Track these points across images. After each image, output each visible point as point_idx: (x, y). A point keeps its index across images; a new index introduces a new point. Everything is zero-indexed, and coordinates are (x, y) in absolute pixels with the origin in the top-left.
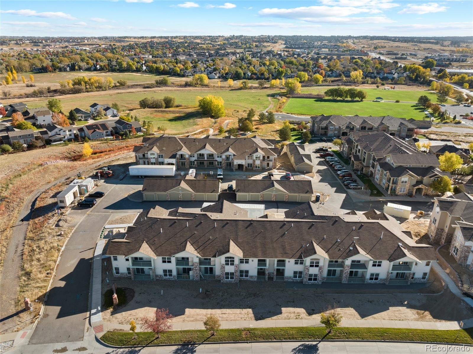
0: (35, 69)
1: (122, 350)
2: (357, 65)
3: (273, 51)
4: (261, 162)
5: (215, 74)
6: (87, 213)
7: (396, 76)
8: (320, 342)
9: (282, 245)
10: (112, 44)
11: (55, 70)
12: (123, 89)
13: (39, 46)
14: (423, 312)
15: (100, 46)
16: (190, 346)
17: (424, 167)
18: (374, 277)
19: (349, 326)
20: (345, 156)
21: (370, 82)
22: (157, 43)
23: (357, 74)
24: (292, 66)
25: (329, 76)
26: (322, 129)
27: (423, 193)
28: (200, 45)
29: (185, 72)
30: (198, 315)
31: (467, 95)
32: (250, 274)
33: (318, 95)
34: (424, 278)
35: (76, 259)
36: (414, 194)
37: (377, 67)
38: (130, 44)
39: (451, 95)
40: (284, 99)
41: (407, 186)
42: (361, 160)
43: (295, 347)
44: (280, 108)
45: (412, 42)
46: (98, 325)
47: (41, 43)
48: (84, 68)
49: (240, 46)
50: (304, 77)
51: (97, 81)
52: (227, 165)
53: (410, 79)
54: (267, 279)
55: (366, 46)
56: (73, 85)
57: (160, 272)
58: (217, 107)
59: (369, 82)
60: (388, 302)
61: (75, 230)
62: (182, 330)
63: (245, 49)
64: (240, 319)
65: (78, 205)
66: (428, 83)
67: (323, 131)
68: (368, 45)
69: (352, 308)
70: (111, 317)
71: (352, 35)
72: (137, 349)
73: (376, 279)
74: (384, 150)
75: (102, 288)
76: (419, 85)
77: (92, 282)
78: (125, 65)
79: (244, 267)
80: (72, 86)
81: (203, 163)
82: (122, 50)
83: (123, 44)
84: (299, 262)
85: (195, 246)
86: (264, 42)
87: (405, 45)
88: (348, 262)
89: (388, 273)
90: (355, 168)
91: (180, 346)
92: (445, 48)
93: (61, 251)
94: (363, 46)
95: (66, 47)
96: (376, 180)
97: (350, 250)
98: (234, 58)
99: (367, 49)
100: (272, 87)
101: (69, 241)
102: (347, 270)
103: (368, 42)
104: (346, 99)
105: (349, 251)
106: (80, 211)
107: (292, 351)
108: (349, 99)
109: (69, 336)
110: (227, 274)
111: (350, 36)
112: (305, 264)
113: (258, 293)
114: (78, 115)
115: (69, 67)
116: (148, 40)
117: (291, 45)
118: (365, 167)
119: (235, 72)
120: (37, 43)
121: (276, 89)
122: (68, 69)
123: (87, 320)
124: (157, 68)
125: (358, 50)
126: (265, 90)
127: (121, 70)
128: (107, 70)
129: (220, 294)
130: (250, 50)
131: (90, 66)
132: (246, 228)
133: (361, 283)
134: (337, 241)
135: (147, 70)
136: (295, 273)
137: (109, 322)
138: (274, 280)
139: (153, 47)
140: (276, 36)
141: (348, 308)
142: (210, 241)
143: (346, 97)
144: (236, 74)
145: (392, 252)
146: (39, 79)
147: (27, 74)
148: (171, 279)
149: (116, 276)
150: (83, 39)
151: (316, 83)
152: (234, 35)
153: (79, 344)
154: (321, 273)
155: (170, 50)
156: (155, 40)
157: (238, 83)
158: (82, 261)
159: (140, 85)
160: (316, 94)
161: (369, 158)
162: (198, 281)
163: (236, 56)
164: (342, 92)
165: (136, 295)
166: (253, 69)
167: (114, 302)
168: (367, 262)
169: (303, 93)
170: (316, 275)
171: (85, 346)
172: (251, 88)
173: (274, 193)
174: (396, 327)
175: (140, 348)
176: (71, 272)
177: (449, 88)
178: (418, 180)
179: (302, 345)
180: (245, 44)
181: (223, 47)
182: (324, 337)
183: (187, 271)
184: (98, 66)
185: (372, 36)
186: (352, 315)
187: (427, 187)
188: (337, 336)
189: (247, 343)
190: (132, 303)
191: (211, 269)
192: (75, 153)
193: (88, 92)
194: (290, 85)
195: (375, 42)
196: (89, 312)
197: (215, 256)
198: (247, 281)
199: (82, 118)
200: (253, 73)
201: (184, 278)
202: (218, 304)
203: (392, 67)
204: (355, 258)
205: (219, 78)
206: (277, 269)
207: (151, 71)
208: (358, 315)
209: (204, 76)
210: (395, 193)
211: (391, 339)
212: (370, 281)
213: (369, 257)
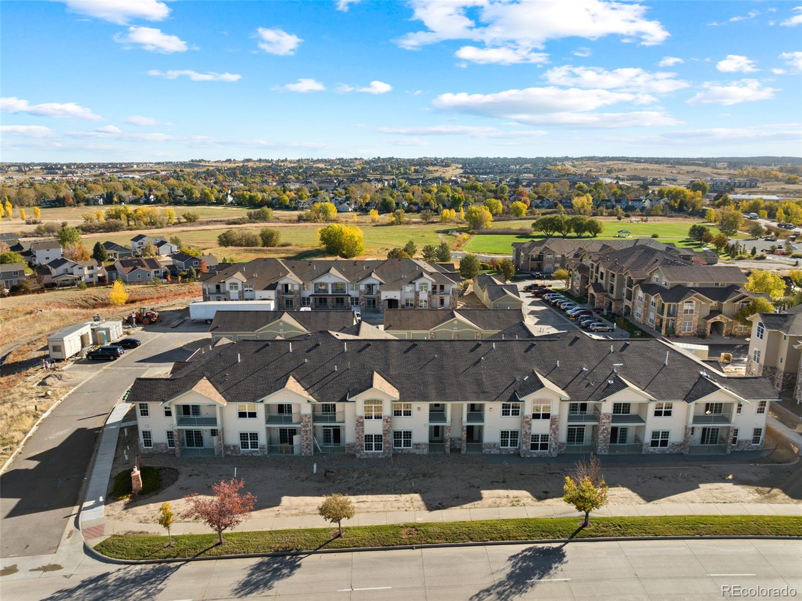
0: (45, 202)
1: (138, 567)
2: (582, 191)
3: (444, 178)
4: (429, 296)
5: (348, 204)
6: (104, 368)
7: (647, 204)
8: (566, 542)
9: (475, 379)
10: (178, 170)
11: (78, 202)
12: (193, 226)
13: (57, 173)
14: (768, 489)
15: (158, 173)
16: (288, 557)
17: (720, 286)
18: (660, 439)
19: (623, 515)
20: (577, 295)
21: (607, 214)
22: (252, 168)
23: (584, 201)
24: (476, 194)
25: (537, 207)
26: (533, 260)
27: (724, 332)
28: (323, 172)
29: (299, 202)
30: (307, 505)
31: (766, 226)
32: (415, 439)
33: (521, 230)
34: (756, 440)
35: (68, 430)
36: (709, 334)
37: (615, 192)
38: (208, 170)
39: (740, 228)
40: (465, 235)
41: (694, 318)
42: (606, 291)
43: (516, 553)
44: (458, 246)
45: (667, 164)
46: (94, 525)
47: (59, 169)
48: (127, 199)
49: (389, 172)
50: (496, 208)
51: (148, 213)
52: (369, 302)
53: (672, 208)
54: (448, 450)
55: (594, 170)
56: (106, 219)
57: (233, 439)
58: (351, 240)
59: (604, 214)
60: (694, 477)
61: (75, 390)
62: (273, 529)
63: (397, 175)
64: (395, 509)
65: (87, 356)
66: (702, 214)
67: (535, 264)
68: (597, 168)
69: (623, 486)
70: (124, 512)
71: (570, 156)
72: (172, 565)
73: (664, 443)
74: (646, 267)
75: (113, 469)
76: (687, 215)
77: (95, 460)
78: (197, 194)
79: (402, 424)
80: (105, 221)
81: (325, 299)
82: (194, 178)
83: (196, 169)
84: (511, 410)
85: (305, 384)
86: (428, 165)
87: (656, 166)
88: (607, 407)
89: (686, 428)
90: (596, 305)
91: (266, 559)
92: (719, 171)
93: (41, 418)
94: (588, 169)
95: (102, 174)
96: (637, 318)
97: (609, 385)
98: (380, 185)
99: (596, 174)
100: (444, 221)
101: (59, 405)
102: (607, 425)
103: (597, 164)
104: (569, 235)
105: (607, 387)
106: (89, 366)
107: (510, 559)
108: (574, 234)
109: (27, 546)
110: (368, 438)
111: (567, 157)
112: (523, 413)
113: (431, 472)
114: (108, 252)
115: (103, 198)
116: (238, 165)
117: (473, 169)
118: (615, 300)
119: (381, 201)
120: (54, 169)
121: (451, 224)
122: (101, 201)
123: (72, 519)
124: (251, 197)
125: (581, 175)
126: (433, 225)
127: (191, 202)
128: (167, 203)
129: (356, 475)
130: (406, 176)
131: (137, 196)
132: (405, 352)
133: (635, 453)
134: (582, 371)
135: (234, 202)
136: (504, 434)
137: (118, 521)
138: (462, 452)
139: (246, 173)
140: (447, 159)
141: (616, 488)
142: (334, 375)
143: (569, 231)
144: (382, 203)
145: (690, 387)
146: (49, 215)
147: (31, 209)
148: (255, 454)
149: (145, 450)
150: (130, 165)
151: (517, 215)
152: (379, 158)
153: (47, 559)
154: (554, 432)
155: (273, 177)
156: (250, 164)
157: (387, 218)
158: (80, 432)
159: (221, 221)
160: (518, 228)
161: (621, 285)
162: (310, 457)
163: (383, 183)
164: (562, 224)
165: (182, 478)
166: (412, 197)
167: (134, 486)
168: (643, 406)
169: (495, 228)
170: (545, 437)
171: (58, 563)
172: (408, 223)
173: (455, 330)
174: (720, 514)
175: (179, 563)
176: (55, 448)
177: (736, 218)
178: (713, 309)
179: (530, 549)
180: (398, 169)
181: (362, 173)
182: (574, 534)
183: (287, 436)
184: (152, 197)
185: (602, 156)
186: (627, 498)
187: (730, 320)
188: (602, 532)
189: (412, 548)
190: (172, 488)
191: (337, 431)
192: (96, 300)
193: (131, 230)
194: (474, 214)
195: (607, 163)
196: (79, 506)
197: (344, 400)
198: (408, 455)
199: (115, 257)
200: (411, 203)
201: (281, 452)
202: (350, 489)
203: (640, 193)
204: (619, 397)
205: (355, 210)
206: (468, 427)
207: (240, 202)
208: (638, 497)
209: (331, 207)
210: (674, 333)
211: (715, 533)
212: (652, 449)
213: (647, 395)
